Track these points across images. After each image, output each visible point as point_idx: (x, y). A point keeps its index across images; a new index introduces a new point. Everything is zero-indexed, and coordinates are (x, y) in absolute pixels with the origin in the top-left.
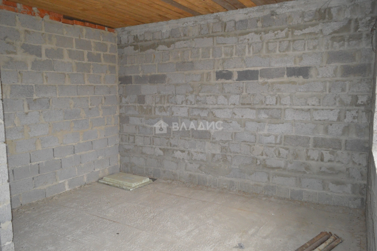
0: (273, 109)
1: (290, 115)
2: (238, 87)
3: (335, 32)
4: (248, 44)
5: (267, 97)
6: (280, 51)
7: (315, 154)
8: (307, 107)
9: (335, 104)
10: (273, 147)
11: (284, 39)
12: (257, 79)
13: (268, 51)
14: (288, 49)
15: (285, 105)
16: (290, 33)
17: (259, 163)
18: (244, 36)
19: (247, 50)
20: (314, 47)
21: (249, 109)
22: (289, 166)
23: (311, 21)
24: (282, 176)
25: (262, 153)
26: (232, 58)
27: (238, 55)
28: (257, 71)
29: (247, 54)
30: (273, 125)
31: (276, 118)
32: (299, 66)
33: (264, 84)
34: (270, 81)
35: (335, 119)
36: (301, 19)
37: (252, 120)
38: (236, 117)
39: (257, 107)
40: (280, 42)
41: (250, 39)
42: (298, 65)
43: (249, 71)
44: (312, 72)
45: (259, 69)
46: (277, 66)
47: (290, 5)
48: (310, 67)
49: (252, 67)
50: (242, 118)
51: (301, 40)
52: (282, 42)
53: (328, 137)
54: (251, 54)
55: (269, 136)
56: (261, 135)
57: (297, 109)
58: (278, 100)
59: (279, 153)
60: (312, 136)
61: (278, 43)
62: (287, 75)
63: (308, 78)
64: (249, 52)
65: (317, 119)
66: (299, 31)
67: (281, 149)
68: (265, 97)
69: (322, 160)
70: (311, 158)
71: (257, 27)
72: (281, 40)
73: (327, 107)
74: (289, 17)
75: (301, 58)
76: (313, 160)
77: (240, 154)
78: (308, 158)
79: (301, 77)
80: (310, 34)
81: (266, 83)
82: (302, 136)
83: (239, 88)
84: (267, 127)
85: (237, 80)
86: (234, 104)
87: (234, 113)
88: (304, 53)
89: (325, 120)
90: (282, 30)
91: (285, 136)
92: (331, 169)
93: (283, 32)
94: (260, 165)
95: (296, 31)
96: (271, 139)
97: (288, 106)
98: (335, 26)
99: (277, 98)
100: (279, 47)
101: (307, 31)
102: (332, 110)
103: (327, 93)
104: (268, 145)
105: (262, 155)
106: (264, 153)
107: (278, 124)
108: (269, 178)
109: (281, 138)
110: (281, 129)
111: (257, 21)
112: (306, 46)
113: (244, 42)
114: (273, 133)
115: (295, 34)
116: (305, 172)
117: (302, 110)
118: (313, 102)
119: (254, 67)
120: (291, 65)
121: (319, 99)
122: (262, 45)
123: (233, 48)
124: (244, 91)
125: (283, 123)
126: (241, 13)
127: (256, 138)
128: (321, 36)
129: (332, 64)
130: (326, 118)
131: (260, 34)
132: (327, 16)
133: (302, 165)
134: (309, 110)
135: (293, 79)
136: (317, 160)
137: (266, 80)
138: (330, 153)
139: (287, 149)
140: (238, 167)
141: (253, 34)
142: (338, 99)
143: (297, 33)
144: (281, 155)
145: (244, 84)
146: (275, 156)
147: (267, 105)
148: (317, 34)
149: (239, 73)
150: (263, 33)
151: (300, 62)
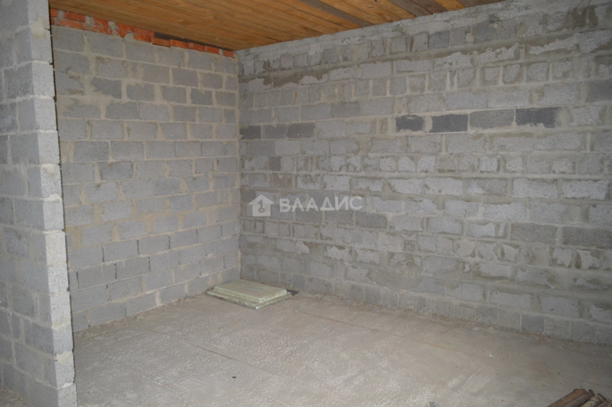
0: (492, 179)
1: (521, 190)
2: (432, 142)
3: (602, 48)
4: (450, 71)
5: (482, 159)
6: (505, 82)
7: (565, 256)
8: (552, 176)
9: (602, 170)
10: (491, 243)
11: (511, 62)
12: (466, 129)
13: (484, 82)
14: (518, 78)
15: (513, 172)
16: (522, 51)
17: (467, 268)
18: (443, 58)
19: (448, 82)
20: (565, 75)
21: (452, 179)
22: (520, 275)
23: (559, 29)
24: (508, 291)
25: (474, 252)
26: (424, 95)
27: (434, 90)
28: (465, 117)
29: (448, 88)
30: (492, 206)
31: (497, 195)
32: (538, 107)
33: (478, 136)
34: (487, 132)
35: (602, 196)
36: (541, 27)
37: (456, 198)
38: (430, 192)
39: (464, 175)
40: (505, 67)
41: (454, 63)
42: (536, 106)
43: (452, 115)
44: (561, 117)
45: (469, 112)
46: (499, 107)
47: (522, 4)
48: (557, 109)
49: (456, 109)
50: (439, 193)
51: (541, 62)
52: (509, 67)
53: (588, 226)
54: (455, 88)
55: (485, 224)
56: (472, 223)
57: (534, 180)
58: (502, 163)
59: (503, 254)
60: (560, 226)
61: (501, 69)
62: (517, 121)
63: (553, 127)
64: (452, 84)
65: (569, 196)
66: (538, 47)
67: (506, 247)
68: (479, 159)
69: (578, 266)
70: (559, 262)
71: (466, 43)
72: (507, 63)
73: (588, 176)
74: (521, 24)
75: (541, 93)
76: (562, 265)
77: (435, 254)
78: (554, 262)
79: (541, 125)
80: (558, 51)
81: (481, 135)
82: (543, 224)
83: (435, 144)
84: (481, 209)
85: (431, 131)
86: (427, 171)
87: (426, 186)
88: (546, 85)
89: (583, 198)
90: (508, 47)
91: (512, 225)
92: (595, 281)
93: (510, 50)
94: (469, 272)
95: (533, 47)
96: (489, 230)
97: (518, 175)
98: (602, 37)
99: (498, 161)
100: (504, 76)
101: (552, 47)
102: (595, 181)
103: (588, 151)
104: (483, 239)
105: (473, 255)
106: (476, 253)
107: (502, 204)
108: (484, 295)
109: (506, 227)
110: (505, 213)
111: (466, 32)
112: (551, 71)
113: (444, 68)
114: (492, 220)
115: (530, 52)
116: (547, 287)
117: (543, 181)
118: (562, 167)
119: (460, 108)
120: (524, 104)
121: (574, 163)
122: (475, 73)
123: (425, 79)
124: (444, 149)
125: (509, 203)
126: (438, 20)
127: (462, 228)
128: (577, 55)
129: (596, 103)
130: (586, 195)
131: (471, 54)
132: (588, 21)
133: (542, 274)
134: (556, 180)
135: (528, 128)
136: (570, 266)
137: (481, 131)
138: (592, 255)
139: (517, 247)
140: (432, 275)
141: (458, 54)
142: (607, 163)
143: (535, 50)
144: (506, 256)
145: (444, 137)
146: (496, 258)
147: (482, 172)
148: (569, 52)
149: (435, 119)
150: (475, 52)
151: (539, 100)
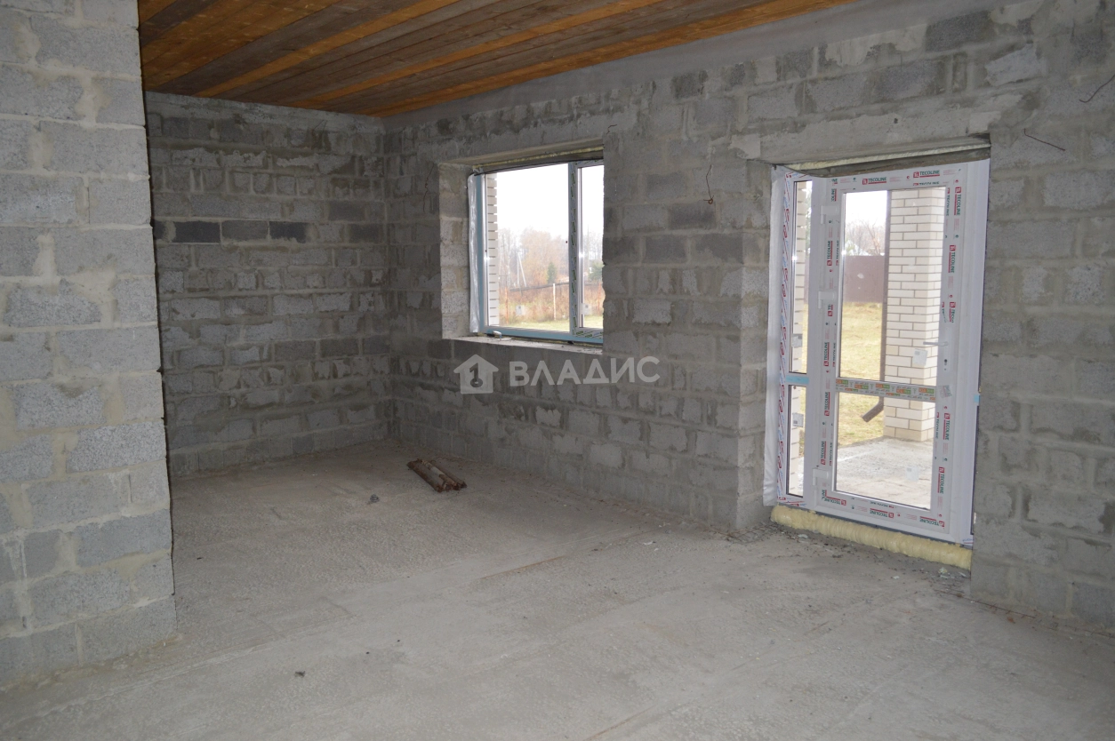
0: (252, 297)
1: (282, 307)
2: (177, 255)
3: (335, 171)
4: (194, 169)
5: (239, 274)
6: (257, 192)
7: (324, 368)
8: (307, 291)
9: (345, 284)
10: (256, 368)
11: (261, 171)
12: (218, 240)
13: (235, 188)
14: (269, 188)
15: (272, 288)
16: (270, 161)
17: (233, 403)
18: (183, 152)
19: (192, 182)
20: (310, 192)
21: (207, 300)
22: (287, 397)
23: (300, 146)
24: (279, 417)
25: (239, 383)
26: (162, 194)
27: (174, 189)
28: (216, 225)
29: (193, 190)
30: (253, 327)
31: (259, 314)
32: (290, 221)
33: (232, 249)
34: (242, 244)
35: (346, 307)
36: (286, 140)
37: (214, 322)
38: (180, 317)
39: (221, 294)
40: (255, 174)
41: (197, 159)
42: (288, 219)
43: (199, 223)
44: (311, 233)
45: (220, 220)
46: (252, 217)
47: (267, 112)
48: (306, 224)
49: (205, 216)
50: (191, 318)
51: (289, 175)
52: (259, 175)
53: (339, 337)
54: (202, 191)
55: (248, 349)
56: (234, 349)
57: (292, 296)
58: (260, 279)
59: (269, 378)
60: (317, 340)
61: (252, 177)
62: (271, 234)
63: (304, 242)
64: (198, 185)
65: (323, 310)
66: (285, 160)
67: (271, 370)
68: (236, 275)
69: (335, 376)
70: (320, 375)
71: (210, 138)
72: (256, 170)
73: (336, 290)
74: (267, 132)
75: (292, 207)
76: (323, 378)
77: (193, 395)
78: (316, 376)
79: (294, 240)
80: (302, 167)
81: (236, 248)
82: (303, 340)
83: (182, 256)
84: (243, 332)
85: (174, 241)
86: (173, 292)
87: (174, 310)
88: (295, 200)
89: (333, 311)
90: (256, 153)
91: (276, 345)
92: (348, 387)
93: (259, 157)
94: (236, 406)
95: (279, 159)
96: (252, 354)
97: (277, 291)
98: (337, 162)
99: (256, 277)
100: (254, 184)
101: (297, 162)
102: (341, 294)
103: (334, 267)
104: (248, 366)
105: (238, 387)
106: (242, 383)
107: (263, 323)
108: (254, 429)
109: (270, 348)
110: (268, 333)
111: (210, 127)
112: (298, 187)
113: (185, 163)
114: (255, 343)
115: (279, 164)
116: (312, 403)
117: (301, 296)
118: (314, 281)
119: (210, 215)
120: (276, 217)
121: (324, 278)
122: (223, 175)
123: (161, 173)
124: (193, 263)
125: (271, 322)
126: (173, 102)
127: (223, 357)
128: (318, 174)
129: (337, 222)
130: (335, 307)
131: (217, 153)
132: (324, 144)
133: (306, 391)
134: (311, 295)
135: (282, 242)
136: (329, 377)
137: (235, 243)
138: (344, 363)
139: (281, 368)
140: (191, 423)
141: (201, 150)
142: (348, 277)
143: (281, 162)
144: (273, 379)
145: (192, 250)
146: (262, 383)
147: (240, 290)
148: (311, 170)
149: (178, 225)
150: (221, 152)
151: (290, 214)
